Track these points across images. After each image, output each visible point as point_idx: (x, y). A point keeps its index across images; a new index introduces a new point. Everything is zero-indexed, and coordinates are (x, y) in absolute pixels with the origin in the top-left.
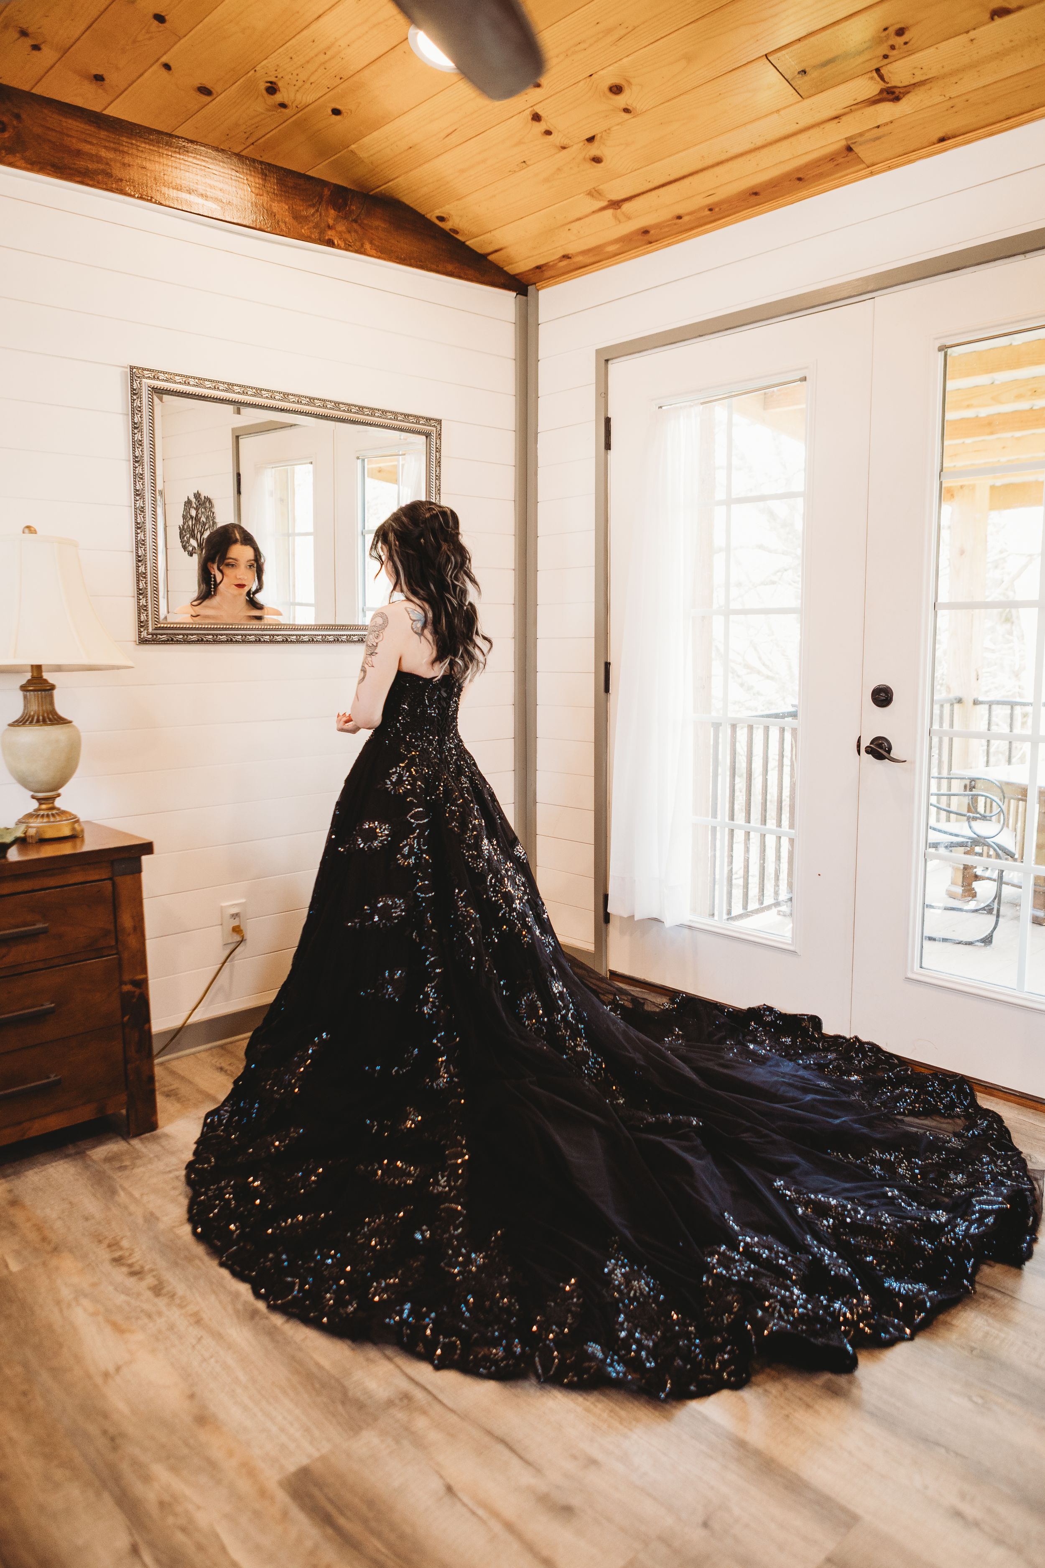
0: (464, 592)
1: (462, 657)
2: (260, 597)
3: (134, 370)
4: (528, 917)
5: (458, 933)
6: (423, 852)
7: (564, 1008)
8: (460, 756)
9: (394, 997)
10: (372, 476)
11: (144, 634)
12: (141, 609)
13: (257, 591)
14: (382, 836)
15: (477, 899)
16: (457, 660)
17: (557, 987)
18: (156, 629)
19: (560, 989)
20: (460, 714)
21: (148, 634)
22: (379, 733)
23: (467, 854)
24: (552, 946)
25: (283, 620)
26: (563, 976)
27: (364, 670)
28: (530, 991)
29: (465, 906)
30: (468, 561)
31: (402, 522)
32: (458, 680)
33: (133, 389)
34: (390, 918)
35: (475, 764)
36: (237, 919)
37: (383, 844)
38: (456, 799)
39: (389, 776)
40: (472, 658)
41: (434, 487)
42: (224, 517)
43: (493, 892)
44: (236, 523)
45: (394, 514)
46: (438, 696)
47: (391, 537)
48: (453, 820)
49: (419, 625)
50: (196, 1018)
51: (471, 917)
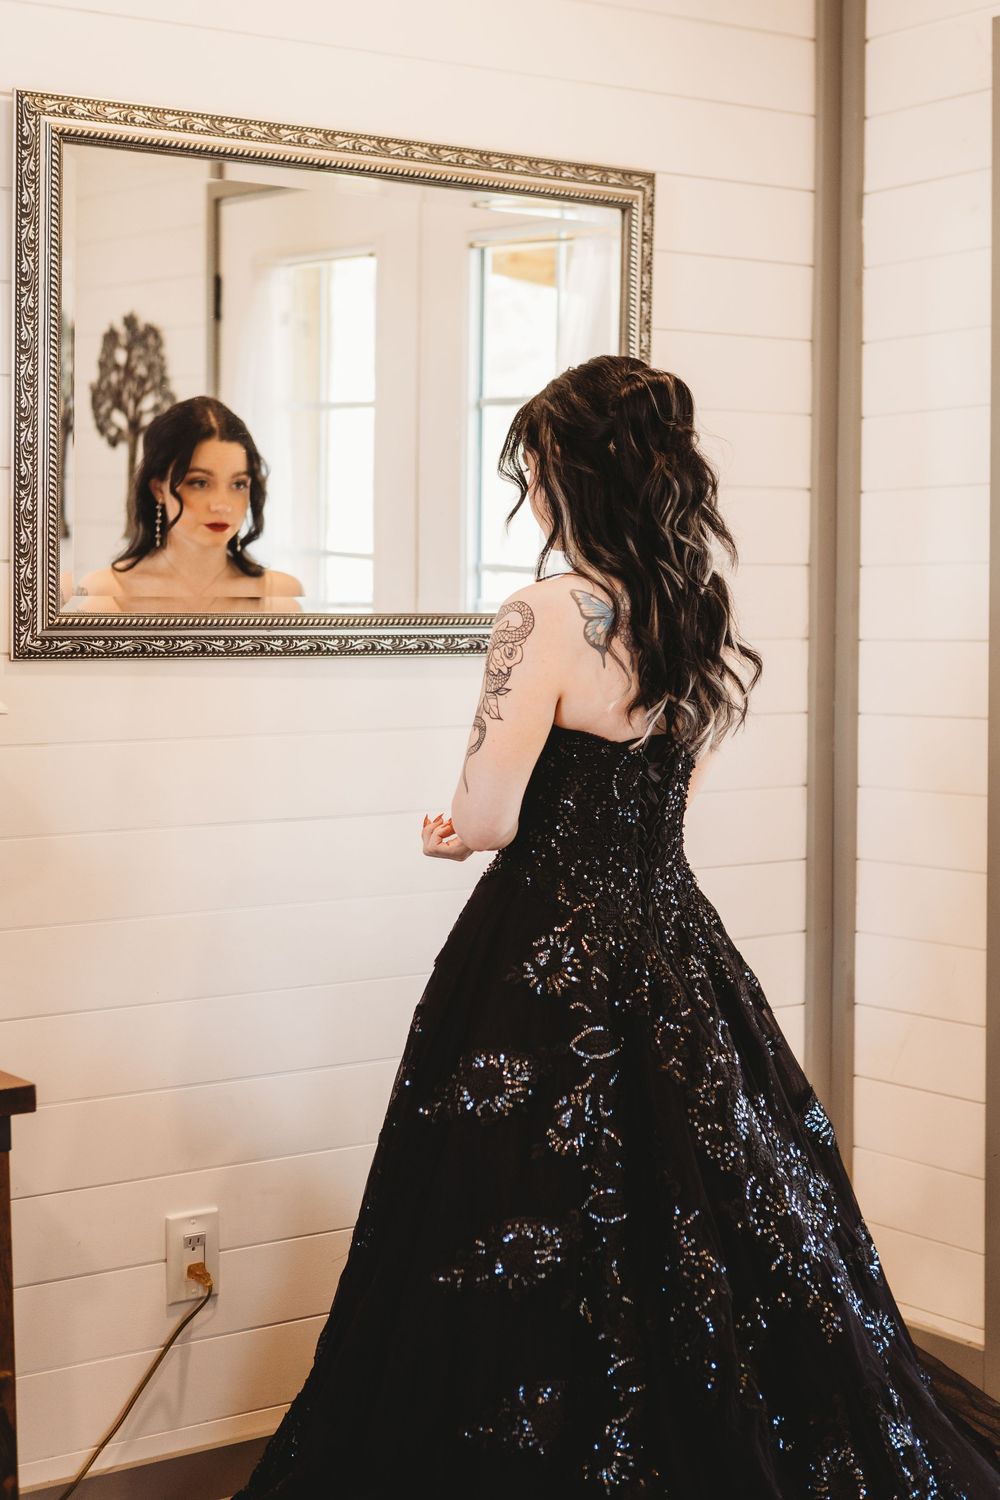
0: (700, 558)
1: (695, 698)
2: (255, 551)
3: (26, 99)
4: (837, 1273)
5: (679, 1307)
6: (603, 1122)
7: (915, 1486)
8: (687, 909)
9: (536, 1446)
10: (498, 269)
11: (26, 639)
12: (22, 587)
13: (252, 536)
14: (513, 1087)
15: (722, 1233)
16: (683, 704)
17: (901, 1437)
18: (51, 628)
19: (908, 1441)
20: (688, 818)
21: (34, 639)
22: (510, 858)
23: (701, 1129)
24: (889, 1337)
25: (307, 605)
26: (916, 1413)
27: (480, 727)
28: (840, 1446)
29: (694, 1248)
30: (710, 489)
31: (571, 405)
32: (683, 747)
33: (21, 137)
34: (531, 1269)
35: (719, 927)
36: (199, 1249)
37: (517, 1104)
38: (677, 1009)
39: (532, 955)
40: (717, 697)
41: (637, 316)
42: (187, 383)
43: (756, 1216)
44: (210, 394)
45: (554, 383)
46: (642, 781)
47: (546, 435)
48: (672, 1053)
49: (602, 628)
50: (106, 1463)
51: (708, 1273)
